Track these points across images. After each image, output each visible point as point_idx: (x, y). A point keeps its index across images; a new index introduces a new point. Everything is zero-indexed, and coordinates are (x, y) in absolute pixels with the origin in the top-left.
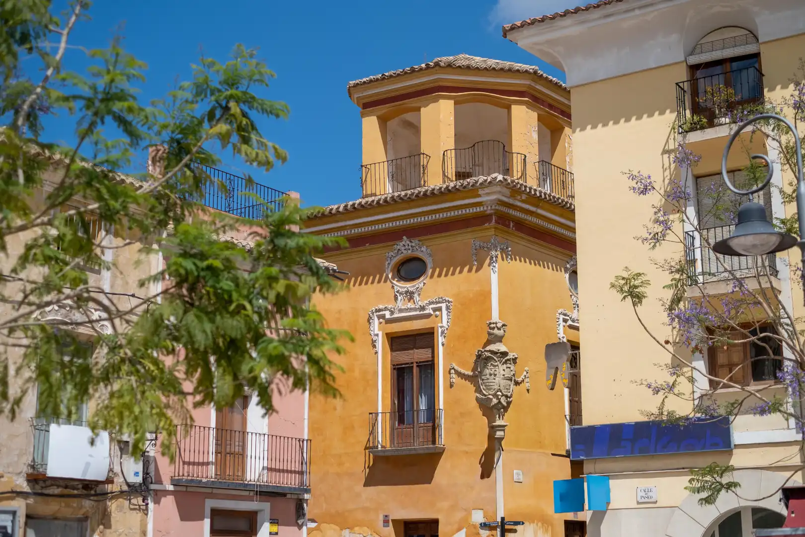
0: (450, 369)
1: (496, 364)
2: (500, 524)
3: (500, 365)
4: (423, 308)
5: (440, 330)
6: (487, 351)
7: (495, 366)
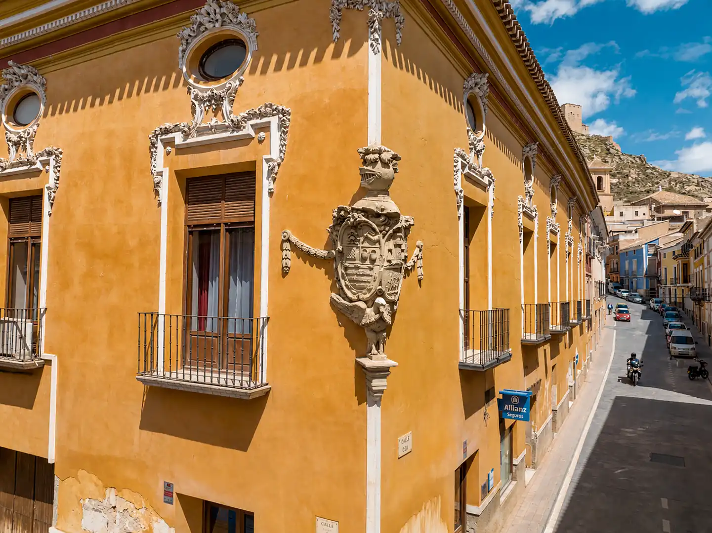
0: (283, 241)
1: (376, 238)
3: (382, 240)
4: (237, 126)
5: (266, 167)
6: (357, 210)
7: (373, 242)
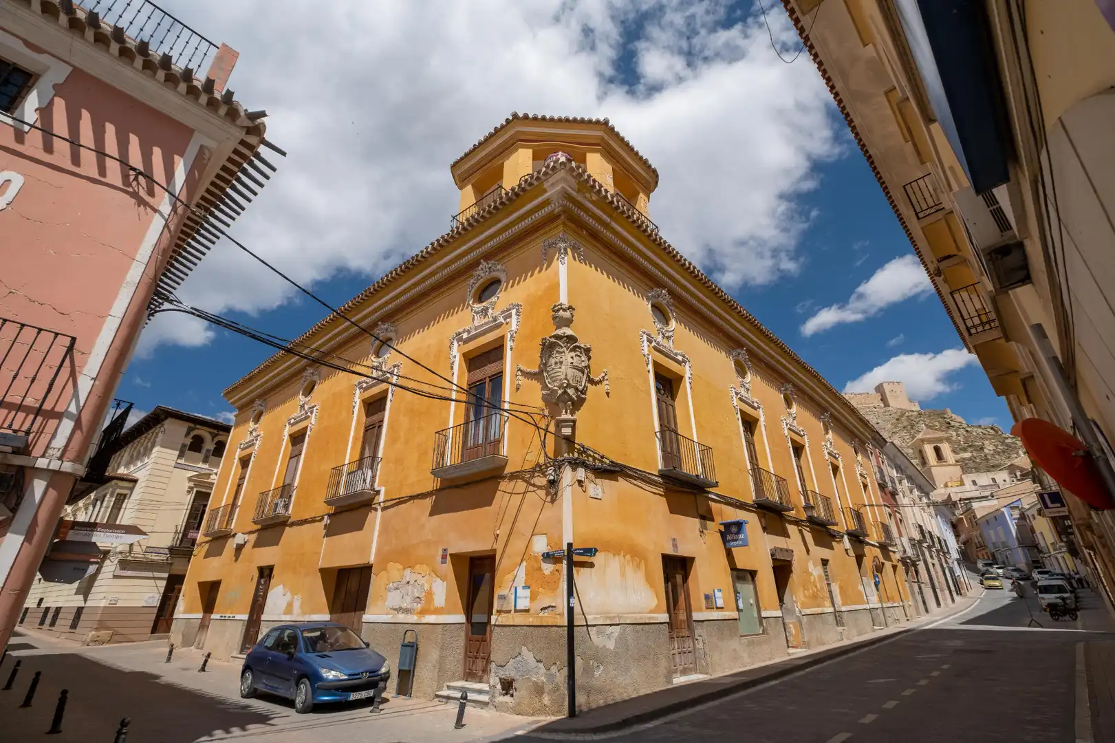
0: (516, 372)
1: (563, 350)
2: (566, 554)
3: (567, 352)
4: (495, 320)
5: (509, 336)
6: (552, 337)
7: (561, 353)
